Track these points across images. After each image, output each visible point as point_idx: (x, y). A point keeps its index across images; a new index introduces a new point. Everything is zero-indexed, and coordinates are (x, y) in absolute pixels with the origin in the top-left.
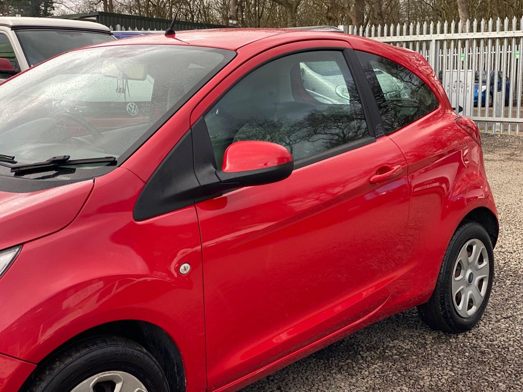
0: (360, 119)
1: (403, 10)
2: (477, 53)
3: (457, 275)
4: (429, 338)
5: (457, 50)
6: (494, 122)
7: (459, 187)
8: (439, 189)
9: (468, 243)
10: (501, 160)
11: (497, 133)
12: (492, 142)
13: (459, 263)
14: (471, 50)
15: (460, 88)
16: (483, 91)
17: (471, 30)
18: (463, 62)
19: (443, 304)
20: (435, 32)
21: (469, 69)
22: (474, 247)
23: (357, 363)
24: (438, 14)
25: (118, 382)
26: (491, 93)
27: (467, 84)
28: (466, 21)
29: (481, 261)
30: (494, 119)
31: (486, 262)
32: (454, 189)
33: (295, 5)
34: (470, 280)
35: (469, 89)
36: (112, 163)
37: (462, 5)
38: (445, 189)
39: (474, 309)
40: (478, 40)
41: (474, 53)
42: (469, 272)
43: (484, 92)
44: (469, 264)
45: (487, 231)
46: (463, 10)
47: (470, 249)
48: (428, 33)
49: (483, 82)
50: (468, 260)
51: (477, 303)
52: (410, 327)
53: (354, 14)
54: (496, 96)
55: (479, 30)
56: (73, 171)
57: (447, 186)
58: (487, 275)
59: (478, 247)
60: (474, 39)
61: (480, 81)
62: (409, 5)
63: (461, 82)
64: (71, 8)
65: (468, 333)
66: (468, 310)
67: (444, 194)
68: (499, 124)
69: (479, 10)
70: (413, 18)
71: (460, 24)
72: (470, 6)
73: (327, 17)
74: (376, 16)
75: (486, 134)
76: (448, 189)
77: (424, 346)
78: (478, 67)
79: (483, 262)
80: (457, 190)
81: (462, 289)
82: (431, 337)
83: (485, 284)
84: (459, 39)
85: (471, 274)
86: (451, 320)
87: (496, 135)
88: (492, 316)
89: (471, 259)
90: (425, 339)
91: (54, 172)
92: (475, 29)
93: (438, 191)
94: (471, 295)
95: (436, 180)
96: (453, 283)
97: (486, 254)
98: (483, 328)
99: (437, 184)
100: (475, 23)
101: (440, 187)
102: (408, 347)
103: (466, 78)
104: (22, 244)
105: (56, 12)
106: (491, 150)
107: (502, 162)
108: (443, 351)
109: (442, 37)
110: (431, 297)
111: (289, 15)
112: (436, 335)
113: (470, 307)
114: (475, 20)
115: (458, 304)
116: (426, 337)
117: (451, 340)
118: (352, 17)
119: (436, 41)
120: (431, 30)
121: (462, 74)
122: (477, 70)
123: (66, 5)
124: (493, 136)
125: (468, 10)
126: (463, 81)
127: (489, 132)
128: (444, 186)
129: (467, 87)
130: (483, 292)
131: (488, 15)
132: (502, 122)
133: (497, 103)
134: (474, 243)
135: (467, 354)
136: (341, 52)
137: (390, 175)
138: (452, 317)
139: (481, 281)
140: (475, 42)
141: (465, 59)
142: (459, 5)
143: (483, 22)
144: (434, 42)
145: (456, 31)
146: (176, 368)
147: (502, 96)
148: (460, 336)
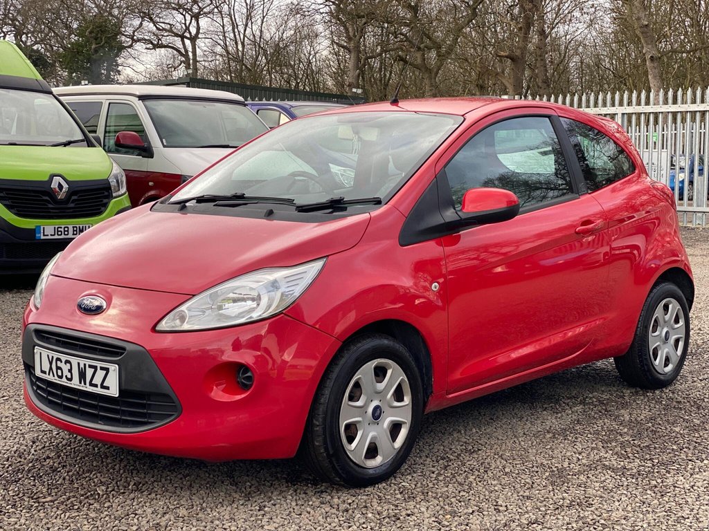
0: (546, 188)
1: (574, 77)
2: (674, 132)
3: (654, 331)
4: (627, 392)
5: (639, 128)
6: (695, 212)
7: (652, 249)
8: (630, 256)
9: (664, 302)
10: (703, 255)
11: (698, 226)
12: (692, 235)
13: (655, 320)
14: (665, 128)
15: (653, 172)
16: (681, 179)
17: (666, 102)
18: (655, 143)
19: (640, 356)
20: (621, 104)
21: (663, 149)
22: (670, 306)
23: (560, 405)
24: (621, 82)
25: (390, 368)
26: (691, 183)
27: (661, 167)
28: (658, 91)
29: (677, 321)
30: (694, 208)
31: (682, 322)
32: (646, 252)
33: (435, 70)
34: (667, 338)
35: (664, 172)
36: (378, 202)
37: (653, 70)
38: (637, 255)
39: (670, 367)
40: (675, 114)
41: (669, 132)
42: (665, 330)
43: (682, 182)
44: (665, 322)
45: (683, 292)
46: (655, 77)
47: (666, 308)
48: (613, 105)
49: (681, 168)
50: (664, 318)
51: (673, 362)
52: (607, 385)
53: (511, 81)
54: (697, 182)
55: (675, 102)
56: (345, 209)
57: (638, 251)
58: (683, 335)
59: (674, 306)
60: (668, 112)
61: (677, 168)
62: (583, 70)
63: (653, 164)
64: (140, 73)
65: (664, 389)
66: (665, 367)
67: (636, 261)
68: (700, 215)
69: (677, 77)
70: (587, 88)
71: (652, 95)
72: (664, 72)
73: (477, 85)
74: (540, 84)
75: (685, 227)
76: (640, 254)
77: (623, 397)
78: (675, 151)
79: (679, 322)
80: (650, 252)
81: (658, 346)
82: (629, 391)
83: (681, 344)
84: (650, 113)
85: (667, 332)
86: (648, 374)
87: (698, 228)
88: (689, 378)
89: (667, 317)
90: (622, 392)
91: (330, 210)
92: (670, 101)
93: (629, 257)
94: (667, 353)
95: (627, 247)
96: (650, 339)
97: (681, 314)
98: (679, 386)
99: (628, 250)
100: (670, 93)
101: (631, 253)
102: (608, 397)
103: (659, 160)
104: (328, 256)
105: (121, 78)
106: (691, 244)
107: (704, 257)
108: (641, 400)
109: (629, 110)
110: (629, 351)
111: (426, 81)
112: (633, 390)
113: (666, 365)
114: (671, 90)
115: (655, 360)
116: (624, 391)
117: (648, 394)
118: (508, 85)
119: (623, 114)
120: (617, 102)
121: (655, 155)
122: (673, 153)
123: (134, 68)
124: (694, 229)
125: (661, 77)
126: (656, 163)
127: (689, 225)
128: (635, 252)
129: (661, 170)
130: (679, 352)
131: (687, 83)
132: (704, 212)
133: (698, 189)
134: (670, 302)
135: (664, 403)
136: (547, 119)
137: (592, 228)
138: (649, 370)
139: (677, 341)
140: (670, 116)
141: (658, 139)
142: (649, 70)
143: (680, 93)
144: (620, 115)
145: (647, 103)
146: (424, 369)
147: (704, 181)
148: (657, 392)
